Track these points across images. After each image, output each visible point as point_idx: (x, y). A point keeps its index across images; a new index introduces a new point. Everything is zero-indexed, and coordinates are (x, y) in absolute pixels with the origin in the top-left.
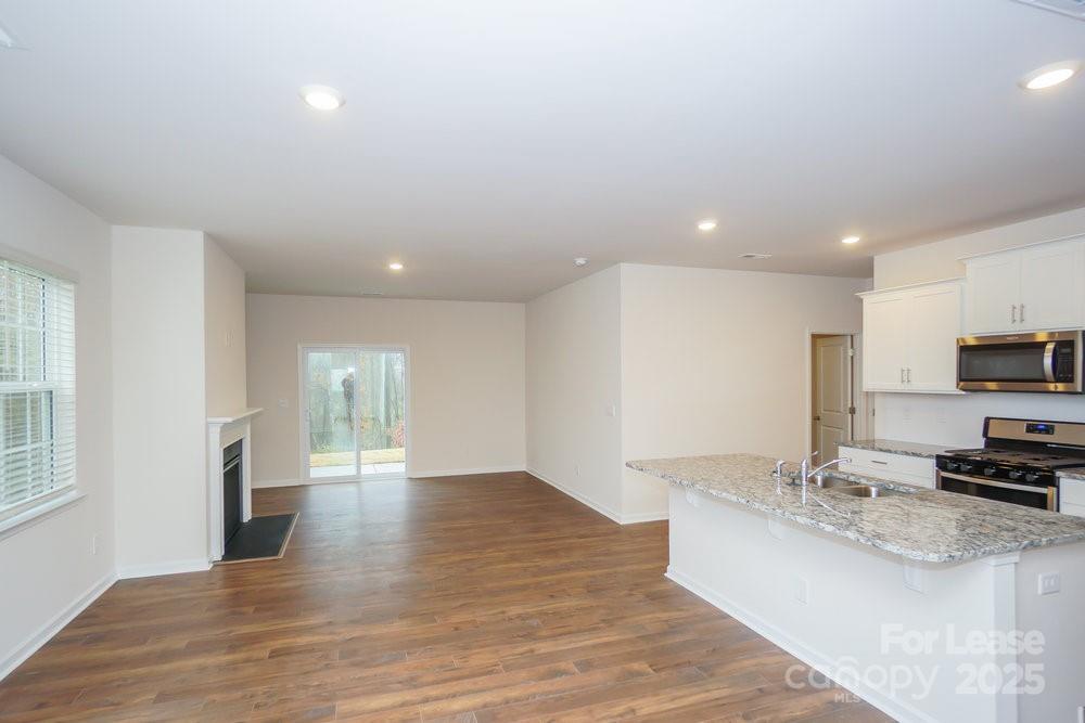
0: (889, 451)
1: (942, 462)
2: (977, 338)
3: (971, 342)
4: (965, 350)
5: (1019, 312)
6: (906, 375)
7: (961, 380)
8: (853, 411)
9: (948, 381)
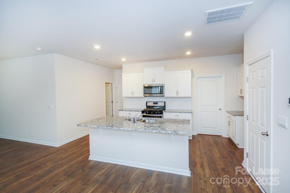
0: (132, 111)
1: (143, 112)
2: (148, 85)
3: (146, 86)
4: (145, 87)
5: (154, 80)
6: (133, 93)
7: (144, 94)
8: (112, 102)
9: (141, 94)
